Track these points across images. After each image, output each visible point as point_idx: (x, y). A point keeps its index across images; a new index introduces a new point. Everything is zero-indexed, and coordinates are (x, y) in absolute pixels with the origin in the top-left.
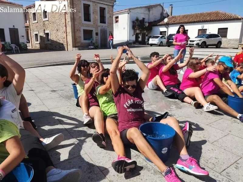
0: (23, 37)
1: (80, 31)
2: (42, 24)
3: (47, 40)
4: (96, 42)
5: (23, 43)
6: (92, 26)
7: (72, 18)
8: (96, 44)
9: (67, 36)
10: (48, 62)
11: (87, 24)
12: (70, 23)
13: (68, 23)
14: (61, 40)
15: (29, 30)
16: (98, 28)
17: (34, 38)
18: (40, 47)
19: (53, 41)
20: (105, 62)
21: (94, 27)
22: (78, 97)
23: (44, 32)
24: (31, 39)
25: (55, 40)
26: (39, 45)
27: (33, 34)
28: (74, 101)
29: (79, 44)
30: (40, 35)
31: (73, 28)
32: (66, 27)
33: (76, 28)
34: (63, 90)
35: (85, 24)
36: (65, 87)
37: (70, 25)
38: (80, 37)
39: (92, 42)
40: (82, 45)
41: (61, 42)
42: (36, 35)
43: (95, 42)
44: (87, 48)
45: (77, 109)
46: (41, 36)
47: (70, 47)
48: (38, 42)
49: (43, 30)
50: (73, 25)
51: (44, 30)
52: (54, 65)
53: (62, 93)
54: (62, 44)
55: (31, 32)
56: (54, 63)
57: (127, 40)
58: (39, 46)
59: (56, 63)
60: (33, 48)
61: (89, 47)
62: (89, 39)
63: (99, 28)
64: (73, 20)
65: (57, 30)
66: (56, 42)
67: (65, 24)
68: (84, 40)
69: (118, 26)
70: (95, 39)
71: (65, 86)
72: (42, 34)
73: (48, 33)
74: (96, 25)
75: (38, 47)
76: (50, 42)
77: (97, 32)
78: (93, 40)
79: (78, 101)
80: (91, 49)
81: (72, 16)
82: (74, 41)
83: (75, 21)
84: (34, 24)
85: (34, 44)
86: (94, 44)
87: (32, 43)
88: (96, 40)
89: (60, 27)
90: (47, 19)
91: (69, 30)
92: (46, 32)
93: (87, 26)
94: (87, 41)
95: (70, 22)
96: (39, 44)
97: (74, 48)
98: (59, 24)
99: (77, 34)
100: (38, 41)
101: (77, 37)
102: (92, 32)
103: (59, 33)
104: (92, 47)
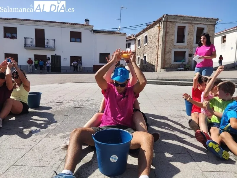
1: (171, 53)
2: (142, 48)
3: (145, 62)
6: (186, 47)
7: (164, 41)
8: (187, 66)
9: (158, 58)
11: (179, 46)
14: (154, 62)
17: (137, 61)
19: (148, 64)
21: (188, 48)
23: (144, 56)
25: (149, 62)
27: (137, 58)
29: (168, 66)
31: (164, 50)
32: (158, 50)
33: (167, 50)
35: (178, 46)
37: (161, 48)
38: (170, 59)
39: (183, 63)
40: (171, 67)
41: (153, 64)
42: (139, 58)
44: (176, 70)
46: (141, 59)
47: (159, 68)
48: (139, 65)
50: (164, 47)
51: (144, 54)
54: (154, 66)
57: (234, 61)
61: (179, 68)
62: (180, 61)
64: (164, 43)
65: (152, 53)
66: (150, 64)
67: (158, 47)
68: (174, 61)
69: (224, 46)
70: (187, 60)
72: (142, 58)
73: (146, 56)
74: (191, 46)
76: (146, 65)
77: (191, 53)
81: (164, 39)
82: (163, 62)
83: (167, 43)
84: (139, 49)
86: (185, 65)
88: (189, 61)
89: (154, 50)
90: (146, 44)
91: (160, 52)
93: (180, 48)
95: (161, 45)
97: (162, 70)
98: (153, 47)
99: (167, 56)
100: (139, 63)
101: (167, 59)
102: (185, 53)
103: (153, 56)
104: (182, 69)
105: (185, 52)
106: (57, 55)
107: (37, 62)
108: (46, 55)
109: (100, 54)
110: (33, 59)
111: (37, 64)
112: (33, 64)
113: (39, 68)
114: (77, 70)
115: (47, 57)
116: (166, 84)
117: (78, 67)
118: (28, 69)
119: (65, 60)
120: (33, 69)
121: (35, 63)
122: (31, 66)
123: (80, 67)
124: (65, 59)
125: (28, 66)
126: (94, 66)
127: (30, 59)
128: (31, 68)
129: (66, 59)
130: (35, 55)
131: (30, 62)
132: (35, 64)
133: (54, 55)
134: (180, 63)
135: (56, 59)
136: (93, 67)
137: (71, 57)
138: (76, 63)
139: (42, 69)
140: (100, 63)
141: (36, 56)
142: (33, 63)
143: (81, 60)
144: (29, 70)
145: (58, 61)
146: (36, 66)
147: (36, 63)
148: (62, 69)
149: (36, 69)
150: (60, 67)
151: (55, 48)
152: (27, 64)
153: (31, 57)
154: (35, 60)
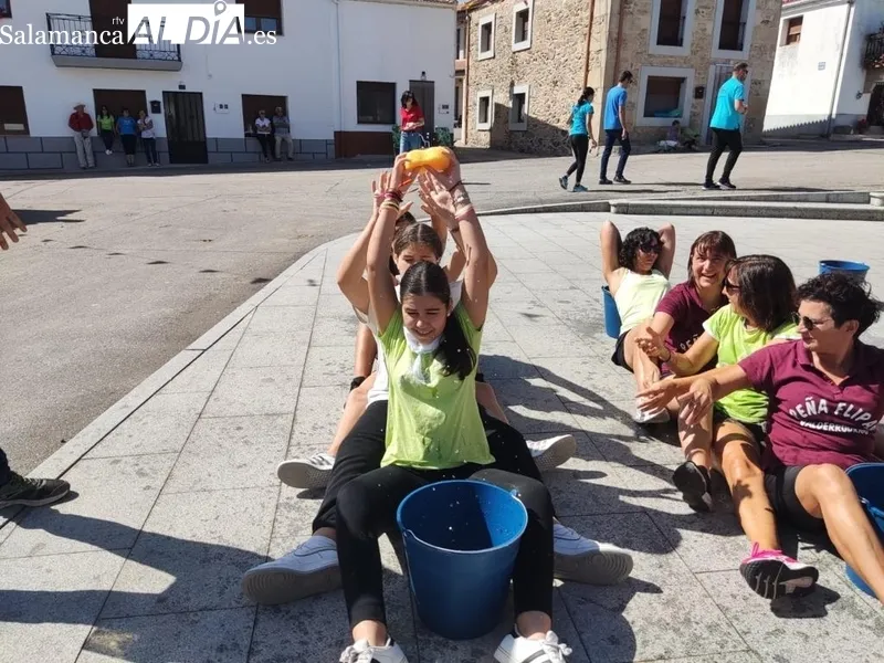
0: (445, 111)
2: (506, 62)
3: (517, 118)
4: (692, 125)
5: (444, 129)
6: (686, 60)
8: (688, 131)
10: (518, 197)
11: (664, 57)
12: (603, 56)
13: (596, 56)
14: (561, 118)
15: (465, 84)
16: (707, 69)
17: (475, 113)
18: (492, 142)
19: (535, 123)
20: (721, 207)
21: (692, 67)
22: (622, 332)
23: (511, 91)
24: (467, 113)
25: (541, 118)
26: (488, 133)
27: (476, 97)
28: (603, 343)
30: (495, 100)
31: (611, 72)
32: (587, 71)
34: (568, 302)
35: (660, 56)
36: (571, 293)
37: (603, 65)
38: (634, 106)
39: (676, 123)
42: (485, 100)
43: (687, 124)
44: (653, 148)
45: (613, 372)
46: (498, 106)
48: (487, 126)
49: (509, 82)
50: (613, 61)
51: (512, 84)
52: (536, 211)
53: (564, 312)
55: (470, 89)
56: (537, 203)
57: (828, 113)
58: (488, 140)
59: (542, 202)
60: (469, 146)
61: (662, 143)
62: (665, 113)
63: (712, 68)
64: (615, 45)
65: (555, 83)
66: (545, 125)
67: (583, 60)
68: (645, 116)
69: (793, 56)
70: (687, 113)
71: (572, 288)
72: (502, 98)
73: (523, 95)
74: (703, 58)
75: (484, 141)
76: (523, 127)
77: (700, 83)
78: (680, 116)
79: (620, 346)
80: (665, 152)
81: (615, 30)
83: (623, 46)
84: (483, 63)
85: (475, 132)
86: (683, 130)
87: (469, 128)
88: (694, 115)
89: (567, 71)
90: (526, 44)
92: (517, 90)
93: (668, 63)
94: (656, 122)
95: (604, 53)
96: (490, 130)
98: (562, 60)
100: (486, 121)
102: (682, 85)
103: (560, 94)
104: (673, 143)
105: (682, 80)
106: (187, 90)
107: (107, 122)
108: (143, 92)
109: (360, 85)
110: (91, 109)
111: (110, 128)
112: (94, 132)
113: (118, 145)
114: (273, 153)
115: (150, 98)
116: (748, 213)
117: (278, 139)
118: (76, 152)
119: (224, 110)
120: (94, 153)
121: (99, 124)
122: (88, 140)
123: (283, 140)
124: (221, 106)
125: (76, 139)
126: (338, 134)
127: (80, 108)
128: (88, 150)
129: (226, 107)
130: (97, 93)
131: (79, 120)
132: (103, 133)
133: (178, 90)
134: (668, 121)
135: (186, 106)
136: (333, 138)
137: (245, 97)
138: (267, 122)
139: (133, 153)
140: (359, 122)
141: (100, 95)
142: (92, 126)
143: (285, 113)
144: (80, 152)
145: (192, 117)
146: (107, 137)
147: (104, 127)
148: (211, 147)
149: (108, 152)
150: (205, 142)
151: (180, 60)
152: (67, 132)
153: (82, 103)
154: (99, 112)
